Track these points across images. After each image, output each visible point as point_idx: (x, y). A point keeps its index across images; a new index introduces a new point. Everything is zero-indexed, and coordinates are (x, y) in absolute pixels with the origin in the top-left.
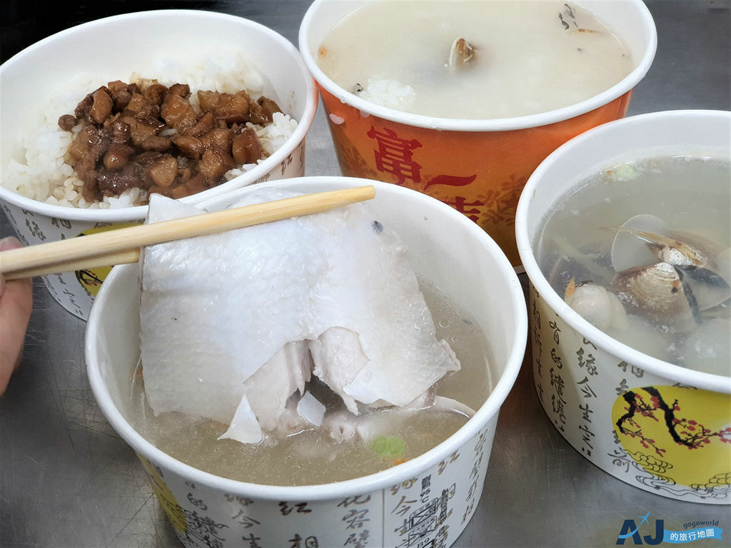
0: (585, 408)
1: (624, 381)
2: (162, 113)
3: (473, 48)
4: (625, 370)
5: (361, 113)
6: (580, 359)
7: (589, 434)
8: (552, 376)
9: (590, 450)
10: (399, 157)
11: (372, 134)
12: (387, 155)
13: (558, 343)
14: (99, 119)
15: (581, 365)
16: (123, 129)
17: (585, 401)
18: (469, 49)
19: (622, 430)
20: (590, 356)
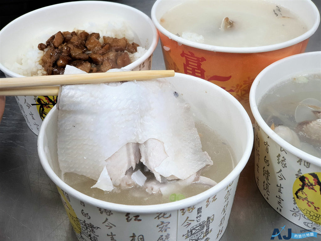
0: (279, 186)
1: (300, 170)
2: (86, 44)
3: (233, 22)
4: (300, 164)
5: (178, 44)
6: (278, 160)
7: (281, 200)
8: (264, 171)
9: (281, 208)
10: (195, 66)
11: (183, 55)
12: (190, 66)
13: (268, 153)
14: (56, 45)
15: (279, 163)
16: (67, 49)
17: (280, 182)
18: (230, 23)
19: (298, 197)
20: (283, 157)
